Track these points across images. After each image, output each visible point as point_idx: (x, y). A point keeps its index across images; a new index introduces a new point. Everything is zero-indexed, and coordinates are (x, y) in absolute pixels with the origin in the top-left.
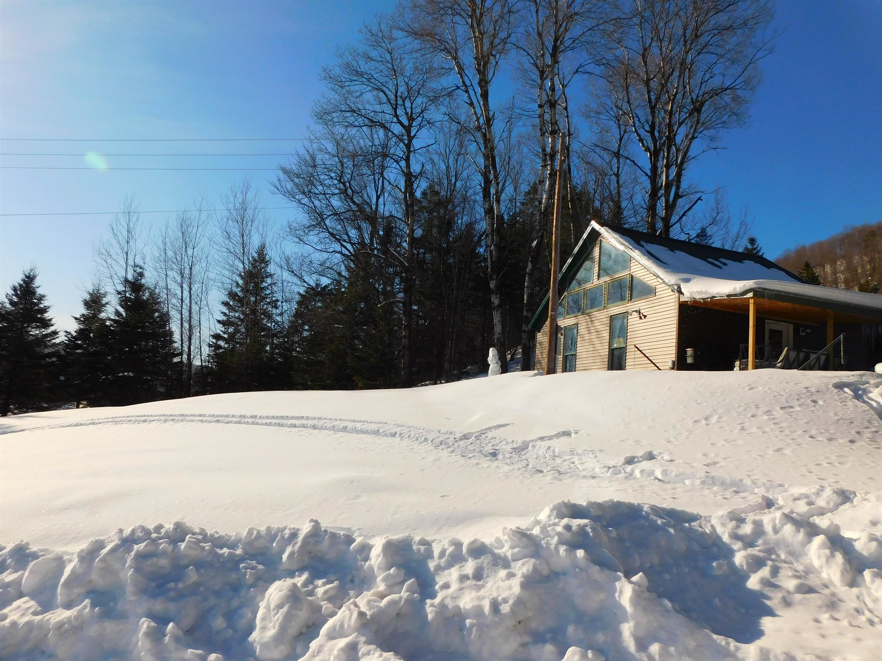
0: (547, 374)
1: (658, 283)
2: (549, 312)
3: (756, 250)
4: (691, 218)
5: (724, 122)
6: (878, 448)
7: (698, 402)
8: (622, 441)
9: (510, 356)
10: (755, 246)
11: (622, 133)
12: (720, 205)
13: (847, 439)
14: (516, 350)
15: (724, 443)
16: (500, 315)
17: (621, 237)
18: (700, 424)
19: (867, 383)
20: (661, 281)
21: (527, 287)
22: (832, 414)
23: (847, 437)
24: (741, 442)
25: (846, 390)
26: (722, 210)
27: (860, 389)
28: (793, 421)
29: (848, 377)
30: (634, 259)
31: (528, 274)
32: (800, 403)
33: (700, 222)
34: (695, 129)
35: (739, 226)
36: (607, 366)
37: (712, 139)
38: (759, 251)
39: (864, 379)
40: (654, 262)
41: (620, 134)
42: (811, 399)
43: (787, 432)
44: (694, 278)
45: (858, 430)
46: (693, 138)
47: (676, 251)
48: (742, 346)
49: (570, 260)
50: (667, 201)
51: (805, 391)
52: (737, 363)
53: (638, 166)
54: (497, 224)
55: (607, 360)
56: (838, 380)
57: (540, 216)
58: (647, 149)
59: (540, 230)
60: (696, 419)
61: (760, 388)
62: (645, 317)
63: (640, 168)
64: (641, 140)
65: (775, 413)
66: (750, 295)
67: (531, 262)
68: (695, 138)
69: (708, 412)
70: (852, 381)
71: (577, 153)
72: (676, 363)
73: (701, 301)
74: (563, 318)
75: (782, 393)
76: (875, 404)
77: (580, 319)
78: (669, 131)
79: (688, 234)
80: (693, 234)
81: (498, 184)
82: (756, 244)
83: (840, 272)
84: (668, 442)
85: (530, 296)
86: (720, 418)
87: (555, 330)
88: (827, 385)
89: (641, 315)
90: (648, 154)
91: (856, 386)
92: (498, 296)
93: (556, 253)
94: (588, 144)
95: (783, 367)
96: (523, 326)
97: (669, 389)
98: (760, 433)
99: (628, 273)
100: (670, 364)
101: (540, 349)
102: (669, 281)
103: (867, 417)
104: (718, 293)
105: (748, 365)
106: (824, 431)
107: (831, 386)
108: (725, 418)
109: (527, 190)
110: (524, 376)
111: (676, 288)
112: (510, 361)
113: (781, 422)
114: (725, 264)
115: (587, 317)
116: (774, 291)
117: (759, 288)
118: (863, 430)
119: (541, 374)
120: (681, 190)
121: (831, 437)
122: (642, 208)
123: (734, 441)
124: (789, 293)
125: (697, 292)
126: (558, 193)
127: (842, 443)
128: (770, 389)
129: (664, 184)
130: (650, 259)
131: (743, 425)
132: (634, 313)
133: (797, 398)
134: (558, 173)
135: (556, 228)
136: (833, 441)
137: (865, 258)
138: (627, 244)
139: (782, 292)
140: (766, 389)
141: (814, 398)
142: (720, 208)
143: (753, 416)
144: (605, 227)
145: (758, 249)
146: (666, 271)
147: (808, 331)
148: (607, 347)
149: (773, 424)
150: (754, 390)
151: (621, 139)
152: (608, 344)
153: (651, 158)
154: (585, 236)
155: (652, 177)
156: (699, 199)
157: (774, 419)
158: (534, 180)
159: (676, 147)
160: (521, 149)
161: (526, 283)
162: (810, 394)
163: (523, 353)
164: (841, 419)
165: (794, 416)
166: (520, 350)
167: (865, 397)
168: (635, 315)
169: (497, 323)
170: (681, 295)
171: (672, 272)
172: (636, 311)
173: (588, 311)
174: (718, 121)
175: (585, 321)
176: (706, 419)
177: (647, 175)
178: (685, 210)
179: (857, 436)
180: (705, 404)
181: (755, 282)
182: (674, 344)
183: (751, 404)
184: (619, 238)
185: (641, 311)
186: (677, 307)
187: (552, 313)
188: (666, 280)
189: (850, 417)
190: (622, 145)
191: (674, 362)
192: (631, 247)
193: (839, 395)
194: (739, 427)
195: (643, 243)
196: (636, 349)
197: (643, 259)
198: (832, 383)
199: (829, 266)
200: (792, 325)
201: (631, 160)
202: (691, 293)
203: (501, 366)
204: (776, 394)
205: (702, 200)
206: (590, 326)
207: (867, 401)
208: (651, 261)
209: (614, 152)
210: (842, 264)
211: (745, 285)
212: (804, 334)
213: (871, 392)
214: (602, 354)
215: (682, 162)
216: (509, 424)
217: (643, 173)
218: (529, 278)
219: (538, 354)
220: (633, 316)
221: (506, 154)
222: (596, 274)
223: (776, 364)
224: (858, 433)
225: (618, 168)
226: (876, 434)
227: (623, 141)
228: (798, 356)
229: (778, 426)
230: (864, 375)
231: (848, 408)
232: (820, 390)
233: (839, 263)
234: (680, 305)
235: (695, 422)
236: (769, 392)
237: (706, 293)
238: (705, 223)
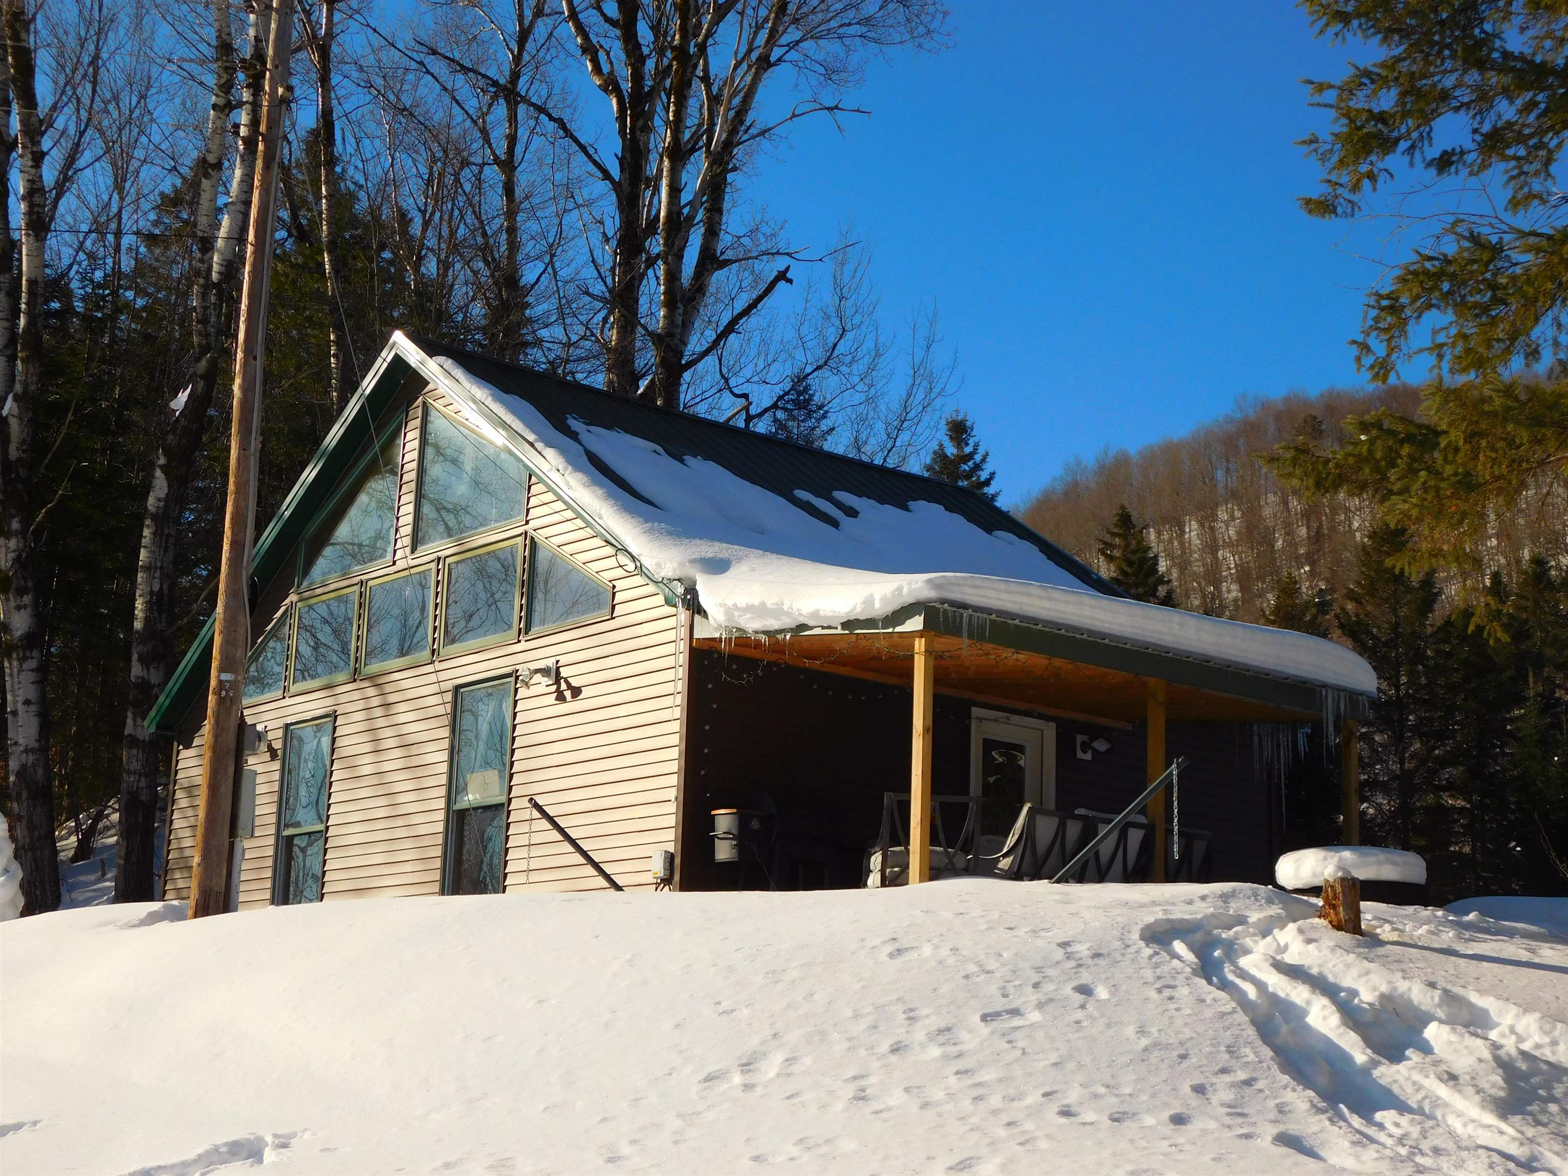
0: (196, 916)
1: (620, 572)
2: (214, 672)
3: (970, 463)
4: (757, 339)
5: (867, 21)
6: (1248, 1136)
7: (726, 1005)
8: (447, 1166)
9: (73, 839)
10: (968, 450)
11: (528, 14)
12: (849, 303)
13: (1166, 1114)
14: (99, 816)
15: (795, 1151)
16: (32, 677)
17: (496, 399)
18: (725, 1087)
19: (1241, 920)
20: (631, 567)
21: (148, 568)
22: (1130, 1031)
23: (1166, 1105)
24: (848, 1145)
25: (1179, 946)
26: (857, 319)
27: (1217, 942)
28: (1017, 1060)
29: (1190, 902)
30: (541, 481)
31: (154, 517)
32: (1043, 998)
33: (784, 356)
34: (773, 33)
35: (910, 382)
36: (437, 876)
37: (830, 73)
38: (978, 467)
39: (1234, 907)
40: (610, 495)
41: (521, 17)
42: (1075, 983)
43: (995, 1101)
44: (739, 560)
45: (1198, 1079)
46: (765, 63)
47: (688, 459)
48: (888, 798)
49: (309, 474)
50: (672, 277)
51: (1059, 954)
52: (876, 861)
53: (576, 140)
54: (28, 314)
55: (438, 852)
56: (1160, 916)
57: (204, 296)
58: (611, 85)
59: (205, 349)
60: (712, 1068)
61: (927, 950)
62: (576, 692)
63: (583, 148)
64: (590, 50)
65: (964, 1035)
66: (915, 623)
67: (165, 470)
68: (770, 65)
69: (754, 1042)
70: (1199, 916)
71: (361, 69)
72: (678, 861)
73: (763, 638)
74: (280, 693)
75: (992, 965)
76: (1251, 992)
77: (343, 698)
78: (683, 30)
79: (745, 396)
80: (762, 398)
81: (38, 158)
82: (971, 442)
83: (1226, 545)
84: (610, 1160)
85: (156, 603)
86: (790, 1061)
87: (233, 744)
88: (1125, 930)
89: (563, 686)
90: (614, 101)
91: (1209, 933)
92: (27, 599)
93: (243, 447)
94: (405, 39)
95: (1016, 875)
96: (129, 721)
97: (630, 962)
98: (913, 1107)
99: (521, 530)
100: (658, 867)
101: (190, 812)
102: (659, 565)
103: (1227, 1037)
104: (815, 615)
105: (907, 867)
106: (1102, 1090)
107: (1135, 936)
108: (807, 1061)
109: (167, 188)
110: (106, 924)
111: (680, 590)
112: (75, 859)
113: (981, 1066)
114: (852, 512)
115: (371, 692)
116: (989, 611)
117: (943, 601)
118: (1214, 1080)
119: (176, 915)
120: (725, 240)
121: (1124, 1108)
122: (587, 293)
123: (828, 1141)
124: (1035, 621)
125: (749, 608)
126: (257, 221)
127: (1150, 1127)
128: (954, 950)
129: (662, 214)
130: (595, 482)
131: (863, 1083)
132: (538, 677)
133: (1036, 978)
134: (261, 146)
135: (248, 351)
136: (1127, 1123)
137: (1294, 503)
138: (517, 425)
139: (1013, 616)
140: (945, 952)
141: (1085, 978)
142: (849, 313)
143: (896, 1049)
144: (441, 359)
145: (978, 458)
146: (650, 531)
147: (1101, 745)
148: (442, 804)
149: (957, 1073)
150: (907, 956)
151: (523, 36)
152: (443, 791)
153: (621, 118)
154: (369, 383)
155: (626, 185)
156: (782, 276)
157: (959, 1056)
158: (195, 154)
159: (708, 86)
160: (147, 29)
161: (143, 554)
162: (1073, 964)
163: (127, 829)
164: (1156, 1045)
165: (1021, 1044)
166: (115, 817)
167: (1227, 969)
168: (542, 684)
169: (20, 708)
170: (697, 617)
171: (670, 534)
172: (545, 672)
173: (374, 668)
174: (851, 14)
175: (360, 705)
176: (746, 1066)
177: (607, 175)
178: (736, 312)
179: (1194, 1100)
180: (746, 1012)
181: (929, 581)
182: (672, 794)
183: (893, 1008)
184: (489, 402)
185: (564, 672)
186: (683, 658)
187: (225, 677)
188: (648, 562)
189: (1181, 1037)
190: (526, 57)
191: (670, 858)
192: (531, 437)
193: (1157, 966)
194: (849, 1091)
195: (575, 424)
196: (536, 814)
197: (573, 483)
198: (1139, 927)
199: (1194, 525)
200: (1053, 725)
201: (551, 118)
202: (728, 612)
203: (22, 886)
204: (972, 968)
205: (790, 281)
206: (381, 722)
207: (1232, 984)
208: (600, 492)
209: (495, 83)
210: (1233, 518)
211: (899, 589)
212: (1088, 756)
213: (1247, 952)
214: (422, 830)
215: (728, 145)
216: (18, 1127)
217: (594, 170)
218: (154, 534)
219: (181, 834)
220: (533, 691)
221: (82, 42)
222: (407, 530)
223: (997, 860)
224: (1199, 1089)
225: (512, 140)
226: (1247, 1091)
227: (530, 46)
228: (1061, 829)
229: (969, 1082)
230: (1233, 894)
231: (1178, 1009)
232: (1104, 951)
233: (1223, 515)
234: (692, 649)
235: (709, 1079)
236: (951, 961)
237: (778, 612)
238: (803, 359)
